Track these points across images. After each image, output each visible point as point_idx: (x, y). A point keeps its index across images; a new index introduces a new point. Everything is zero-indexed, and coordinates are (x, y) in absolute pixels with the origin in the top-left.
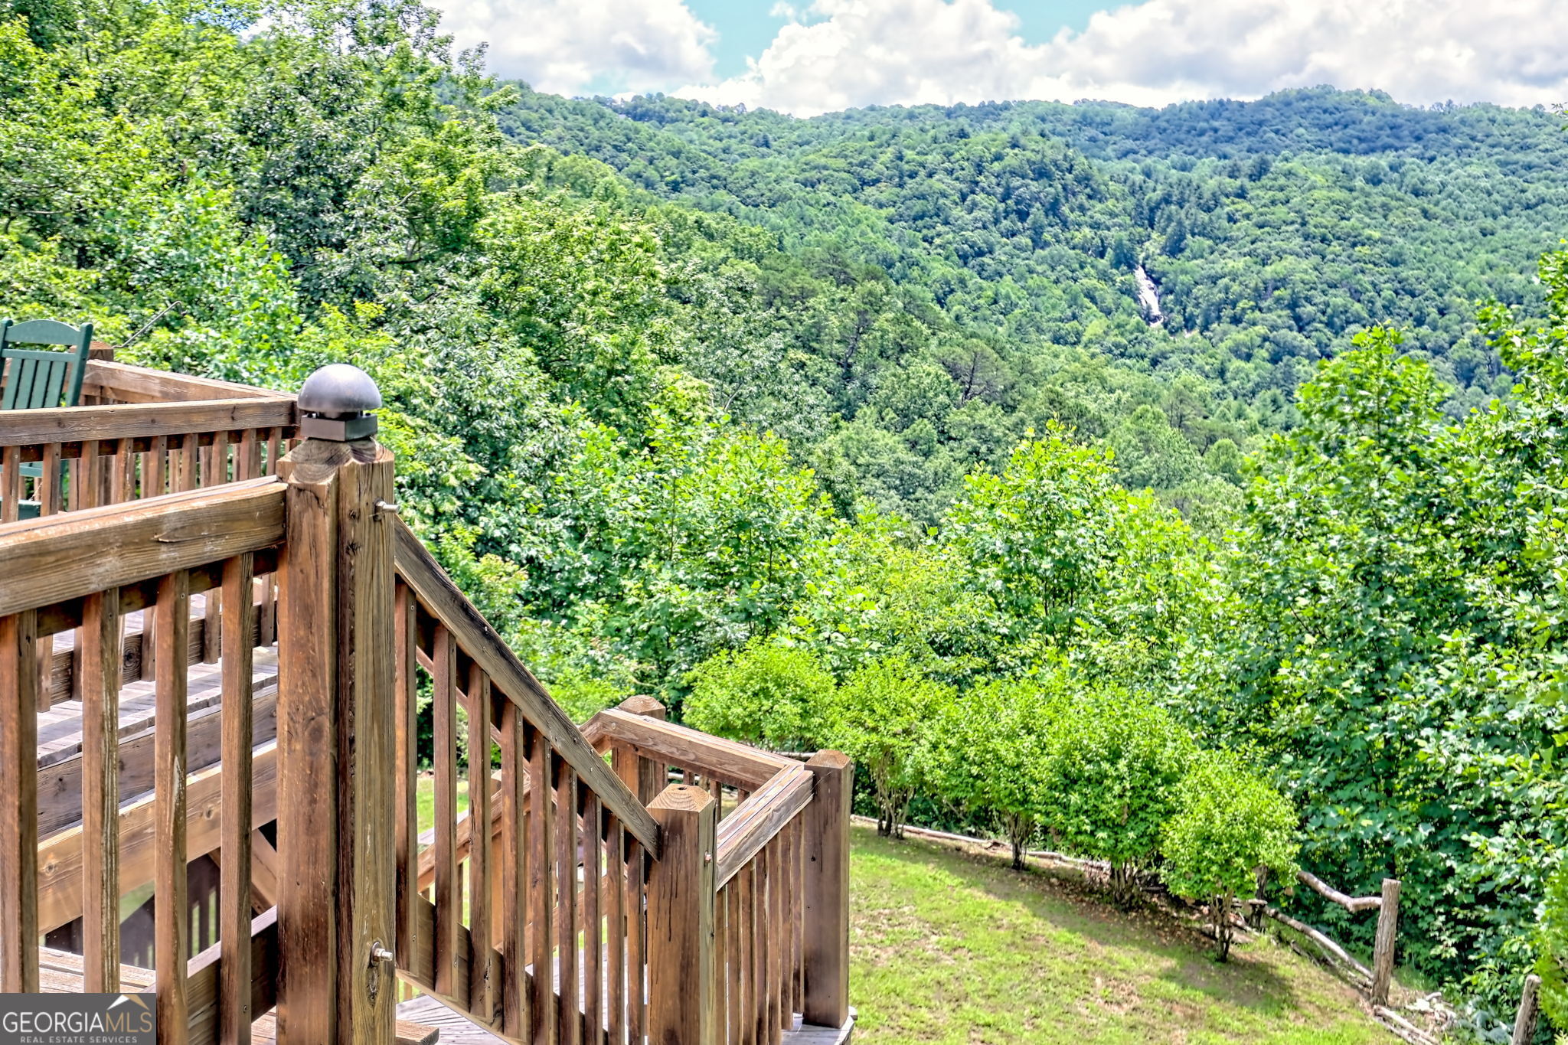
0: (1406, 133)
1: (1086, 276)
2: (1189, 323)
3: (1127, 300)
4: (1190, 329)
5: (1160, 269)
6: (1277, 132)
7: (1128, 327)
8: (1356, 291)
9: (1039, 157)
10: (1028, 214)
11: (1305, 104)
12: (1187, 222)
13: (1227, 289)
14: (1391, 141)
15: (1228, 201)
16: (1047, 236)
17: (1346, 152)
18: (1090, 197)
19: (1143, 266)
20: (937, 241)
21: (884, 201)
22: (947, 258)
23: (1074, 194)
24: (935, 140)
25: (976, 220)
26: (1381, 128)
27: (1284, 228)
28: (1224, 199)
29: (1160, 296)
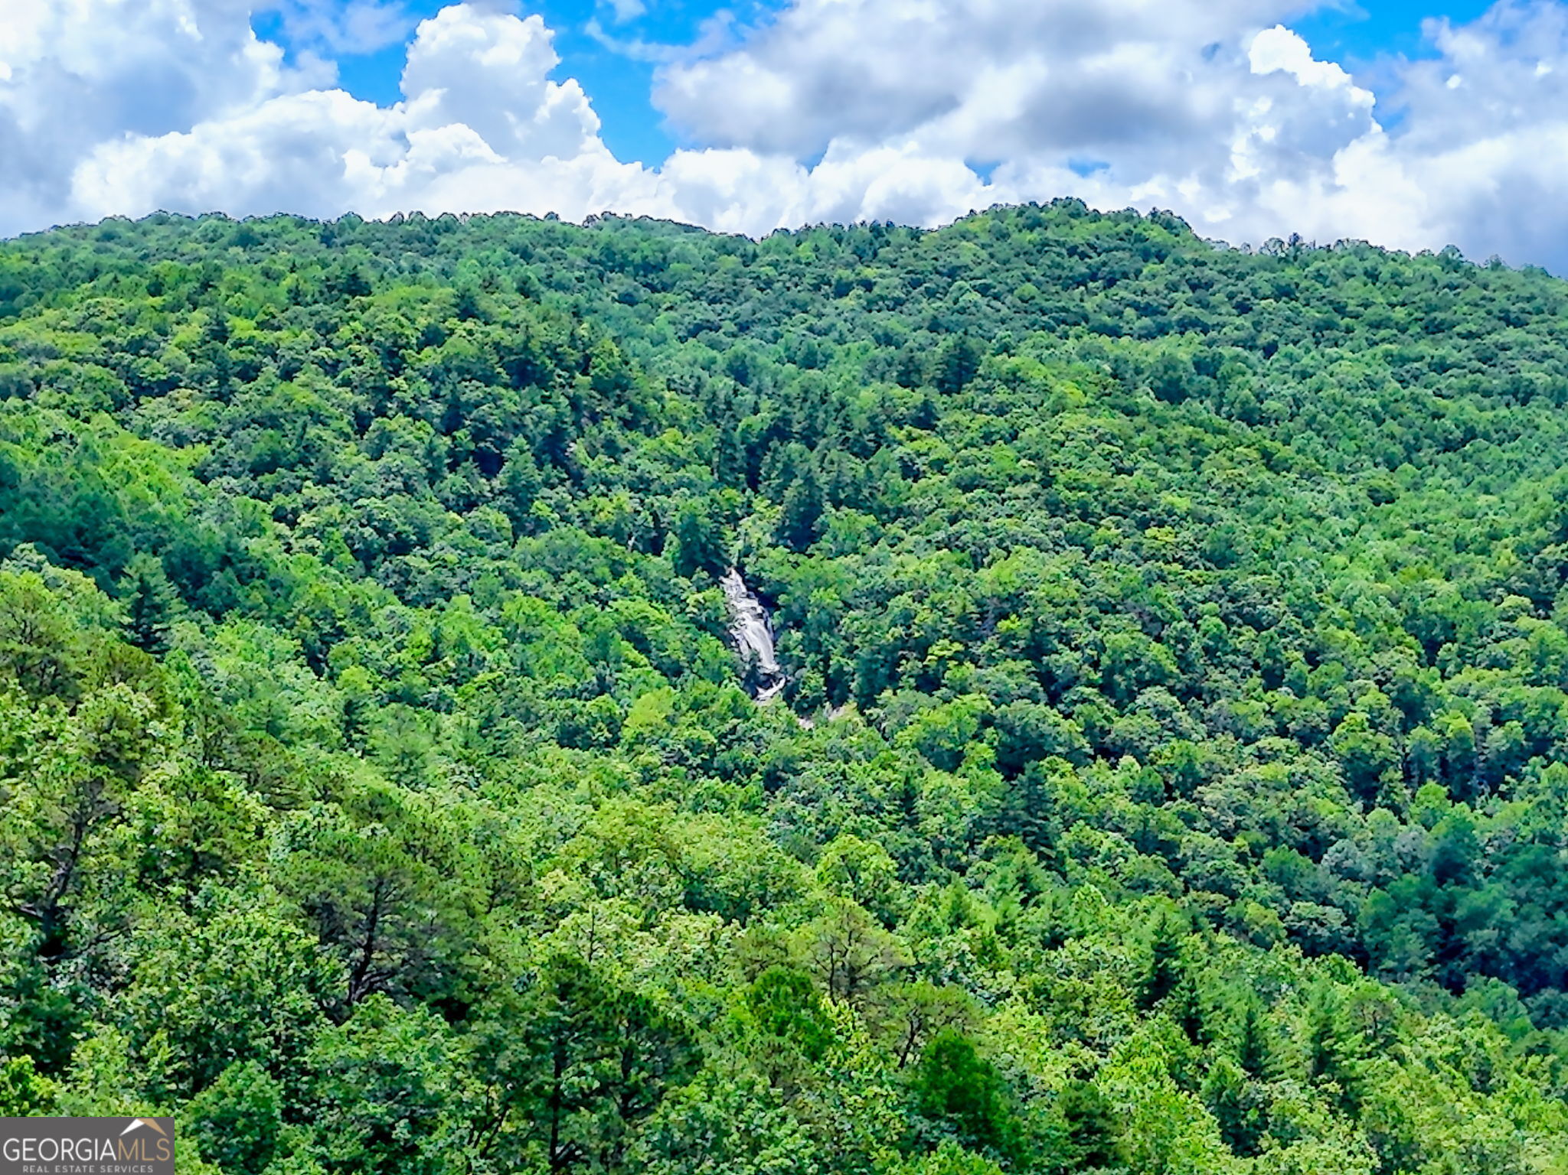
0: (1221, 297)
1: (625, 594)
2: (836, 690)
3: (709, 644)
4: (839, 702)
5: (775, 577)
6: (984, 290)
7: (714, 707)
8: (1154, 618)
9: (519, 338)
10: (501, 461)
11: (1034, 236)
12: (824, 478)
13: (907, 618)
14: (1195, 311)
15: (901, 435)
16: (540, 507)
17: (1115, 333)
18: (628, 425)
19: (740, 569)
21: (187, 430)
22: (328, 559)
23: (595, 418)
24: (296, 296)
25: (388, 471)
26: (1173, 287)
27: (1010, 490)
28: (892, 431)
29: (776, 632)
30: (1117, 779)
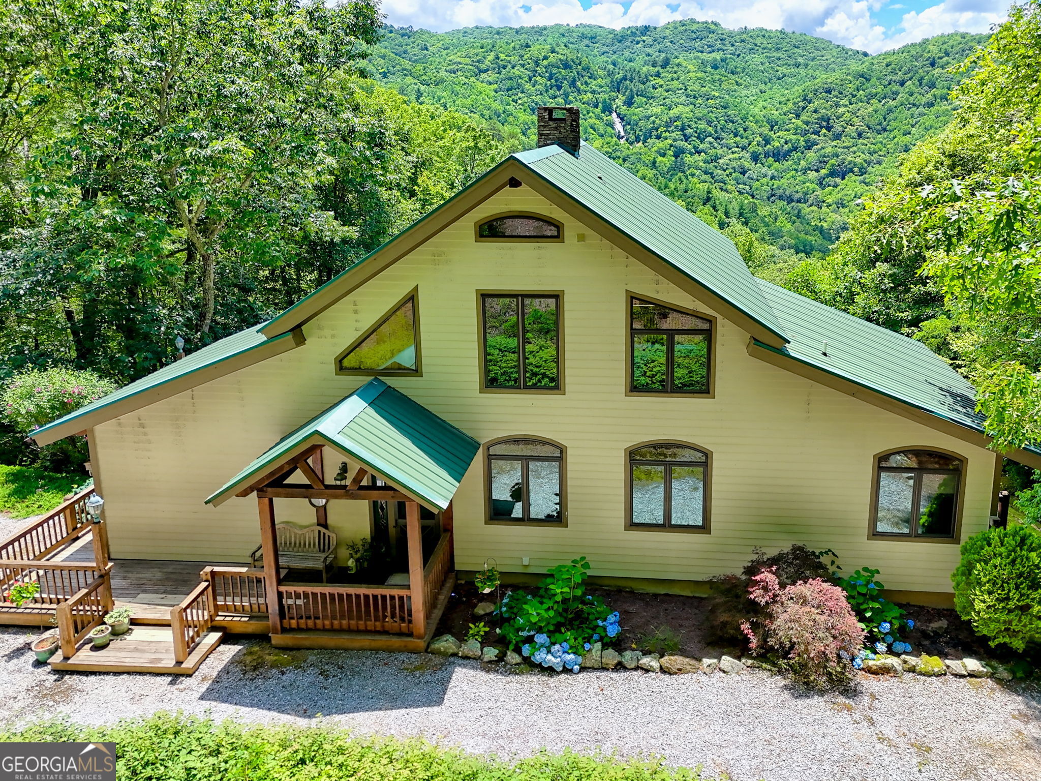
0: (727, 42)
2: (638, 139)
3: (609, 129)
4: (638, 142)
5: (624, 113)
6: (671, 42)
7: (611, 143)
8: (710, 121)
9: (565, 57)
10: (562, 87)
11: (683, 28)
12: (635, 90)
13: (654, 122)
14: (721, 46)
15: (652, 79)
16: (571, 98)
17: (702, 52)
18: (590, 78)
19: (616, 111)
20: (519, 102)
21: (492, 81)
23: (582, 76)
24: (514, 49)
25: (537, 90)
26: (716, 40)
27: (677, 91)
28: (650, 78)
29: (624, 126)
30: (700, 158)
